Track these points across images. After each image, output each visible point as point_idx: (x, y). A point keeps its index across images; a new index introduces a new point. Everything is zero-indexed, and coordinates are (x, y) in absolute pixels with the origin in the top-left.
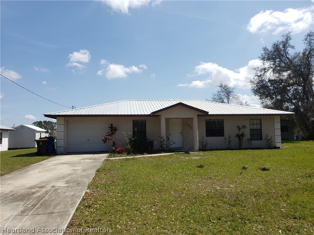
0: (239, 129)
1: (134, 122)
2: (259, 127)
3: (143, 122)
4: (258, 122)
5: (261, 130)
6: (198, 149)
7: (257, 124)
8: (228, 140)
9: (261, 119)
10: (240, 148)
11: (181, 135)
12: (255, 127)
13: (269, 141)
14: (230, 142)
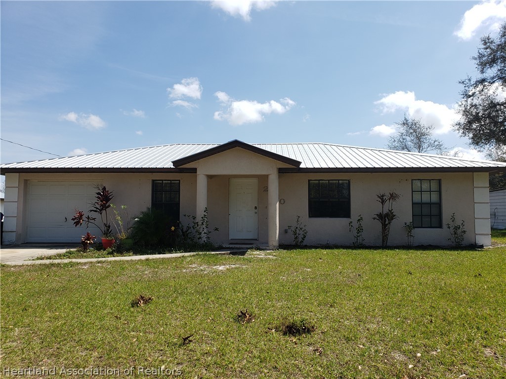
0: (383, 202)
1: (155, 184)
2: (434, 198)
3: (174, 183)
4: (434, 186)
5: (439, 205)
6: (276, 244)
7: (430, 191)
8: (355, 225)
9: (440, 180)
10: (384, 245)
11: (256, 213)
12: (426, 198)
13: (459, 231)
14: (360, 230)
